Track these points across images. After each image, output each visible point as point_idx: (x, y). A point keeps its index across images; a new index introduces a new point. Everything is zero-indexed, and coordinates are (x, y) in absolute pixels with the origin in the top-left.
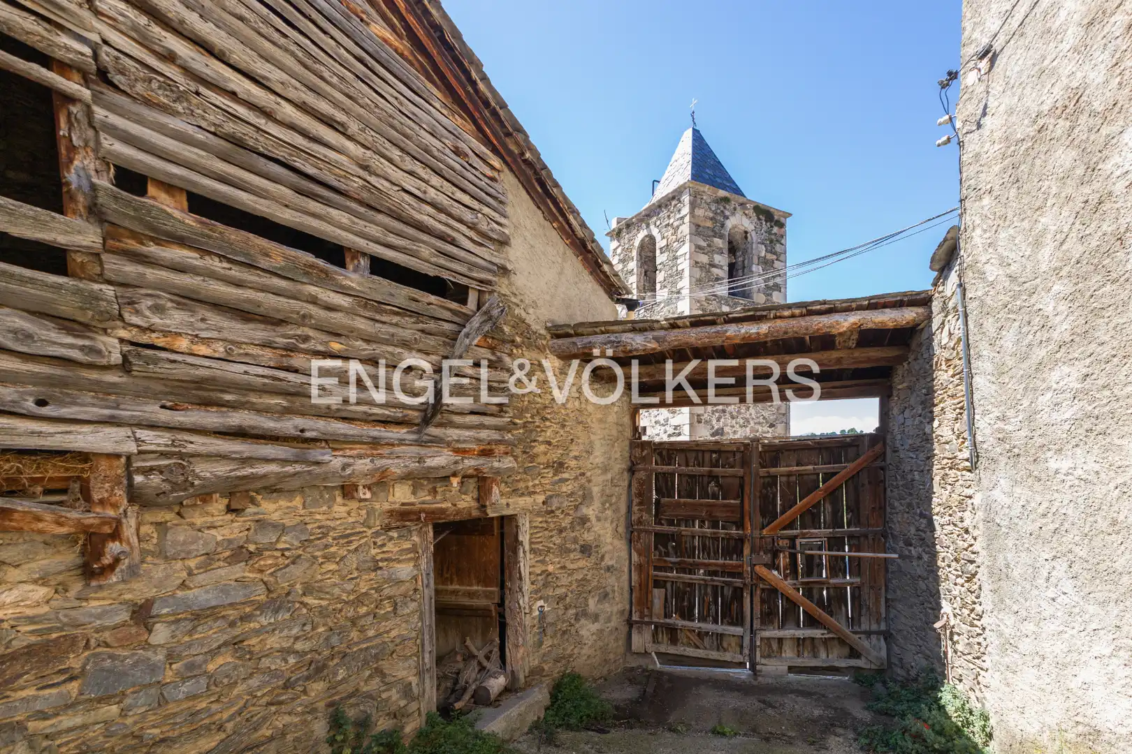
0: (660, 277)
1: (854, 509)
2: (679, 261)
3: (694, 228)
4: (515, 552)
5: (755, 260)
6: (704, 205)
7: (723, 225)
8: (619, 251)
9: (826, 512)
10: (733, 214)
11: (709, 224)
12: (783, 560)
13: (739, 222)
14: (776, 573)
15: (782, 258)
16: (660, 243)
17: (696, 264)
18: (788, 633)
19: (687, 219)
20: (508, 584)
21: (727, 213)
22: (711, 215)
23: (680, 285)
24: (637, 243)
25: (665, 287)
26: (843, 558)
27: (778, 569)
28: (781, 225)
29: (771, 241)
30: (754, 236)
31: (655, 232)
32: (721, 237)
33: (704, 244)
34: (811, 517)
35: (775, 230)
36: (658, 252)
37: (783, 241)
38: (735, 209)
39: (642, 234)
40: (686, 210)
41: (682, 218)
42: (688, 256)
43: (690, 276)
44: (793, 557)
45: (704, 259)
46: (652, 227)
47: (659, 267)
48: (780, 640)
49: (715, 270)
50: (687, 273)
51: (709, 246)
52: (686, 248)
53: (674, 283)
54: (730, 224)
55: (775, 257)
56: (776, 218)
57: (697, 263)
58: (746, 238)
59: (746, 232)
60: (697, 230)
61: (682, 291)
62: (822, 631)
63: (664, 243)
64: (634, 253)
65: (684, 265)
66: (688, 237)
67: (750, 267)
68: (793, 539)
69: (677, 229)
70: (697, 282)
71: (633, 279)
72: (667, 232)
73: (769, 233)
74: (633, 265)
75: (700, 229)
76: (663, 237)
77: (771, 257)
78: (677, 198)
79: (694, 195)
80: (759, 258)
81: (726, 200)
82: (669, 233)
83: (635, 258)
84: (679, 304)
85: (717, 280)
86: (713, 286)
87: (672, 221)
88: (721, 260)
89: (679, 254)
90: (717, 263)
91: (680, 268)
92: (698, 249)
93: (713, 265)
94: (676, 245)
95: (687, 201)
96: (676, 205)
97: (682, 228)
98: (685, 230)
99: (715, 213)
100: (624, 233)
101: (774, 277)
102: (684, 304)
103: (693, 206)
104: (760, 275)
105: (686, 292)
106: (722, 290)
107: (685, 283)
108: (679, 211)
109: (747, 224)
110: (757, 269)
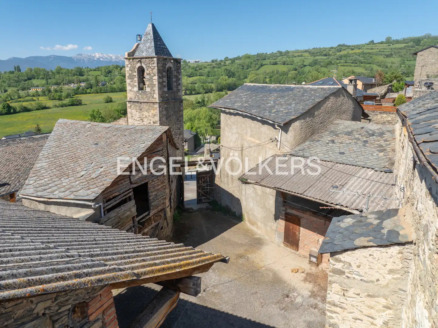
0: (147, 83)
2: (154, 81)
3: (158, 70)
5: (174, 76)
6: (160, 62)
7: (165, 68)
8: (129, 66)
10: (168, 63)
11: (162, 68)
13: (169, 65)
15: (180, 74)
16: (146, 72)
17: (159, 83)
19: (156, 68)
21: (166, 63)
22: (162, 65)
23: (154, 89)
24: (137, 67)
25: (149, 87)
28: (180, 63)
29: (178, 69)
30: (173, 69)
31: (144, 66)
32: (165, 72)
33: (161, 75)
36: (145, 74)
37: (180, 69)
38: (168, 61)
39: (139, 65)
40: (155, 65)
42: (157, 80)
45: (161, 80)
46: (143, 64)
47: (146, 79)
49: (164, 83)
50: (157, 86)
52: (156, 77)
53: (153, 87)
54: (167, 67)
56: (179, 61)
57: (159, 82)
59: (171, 68)
61: (155, 91)
62: (206, 197)
63: (148, 72)
64: (136, 70)
65: (156, 83)
66: (157, 74)
69: (153, 69)
70: (160, 89)
71: (136, 79)
72: (149, 68)
73: (177, 66)
74: (136, 74)
75: (160, 71)
76: (147, 70)
77: (178, 74)
78: (152, 59)
79: (158, 60)
80: (175, 75)
81: (166, 59)
82: (150, 69)
83: (136, 72)
84: (155, 95)
85: (165, 86)
86: (163, 89)
87: (150, 66)
88: (165, 79)
89: (154, 78)
90: (164, 80)
91: (154, 83)
92: (159, 77)
93: (163, 82)
94: (152, 75)
95: (156, 62)
96: (152, 61)
97: (154, 70)
98: (156, 71)
99: (163, 64)
100: (131, 60)
101: (178, 81)
102: (156, 96)
103: (158, 63)
104: (175, 81)
105: (157, 92)
106: (166, 89)
107: (156, 89)
108: (153, 64)
109: (171, 65)
110: (174, 80)
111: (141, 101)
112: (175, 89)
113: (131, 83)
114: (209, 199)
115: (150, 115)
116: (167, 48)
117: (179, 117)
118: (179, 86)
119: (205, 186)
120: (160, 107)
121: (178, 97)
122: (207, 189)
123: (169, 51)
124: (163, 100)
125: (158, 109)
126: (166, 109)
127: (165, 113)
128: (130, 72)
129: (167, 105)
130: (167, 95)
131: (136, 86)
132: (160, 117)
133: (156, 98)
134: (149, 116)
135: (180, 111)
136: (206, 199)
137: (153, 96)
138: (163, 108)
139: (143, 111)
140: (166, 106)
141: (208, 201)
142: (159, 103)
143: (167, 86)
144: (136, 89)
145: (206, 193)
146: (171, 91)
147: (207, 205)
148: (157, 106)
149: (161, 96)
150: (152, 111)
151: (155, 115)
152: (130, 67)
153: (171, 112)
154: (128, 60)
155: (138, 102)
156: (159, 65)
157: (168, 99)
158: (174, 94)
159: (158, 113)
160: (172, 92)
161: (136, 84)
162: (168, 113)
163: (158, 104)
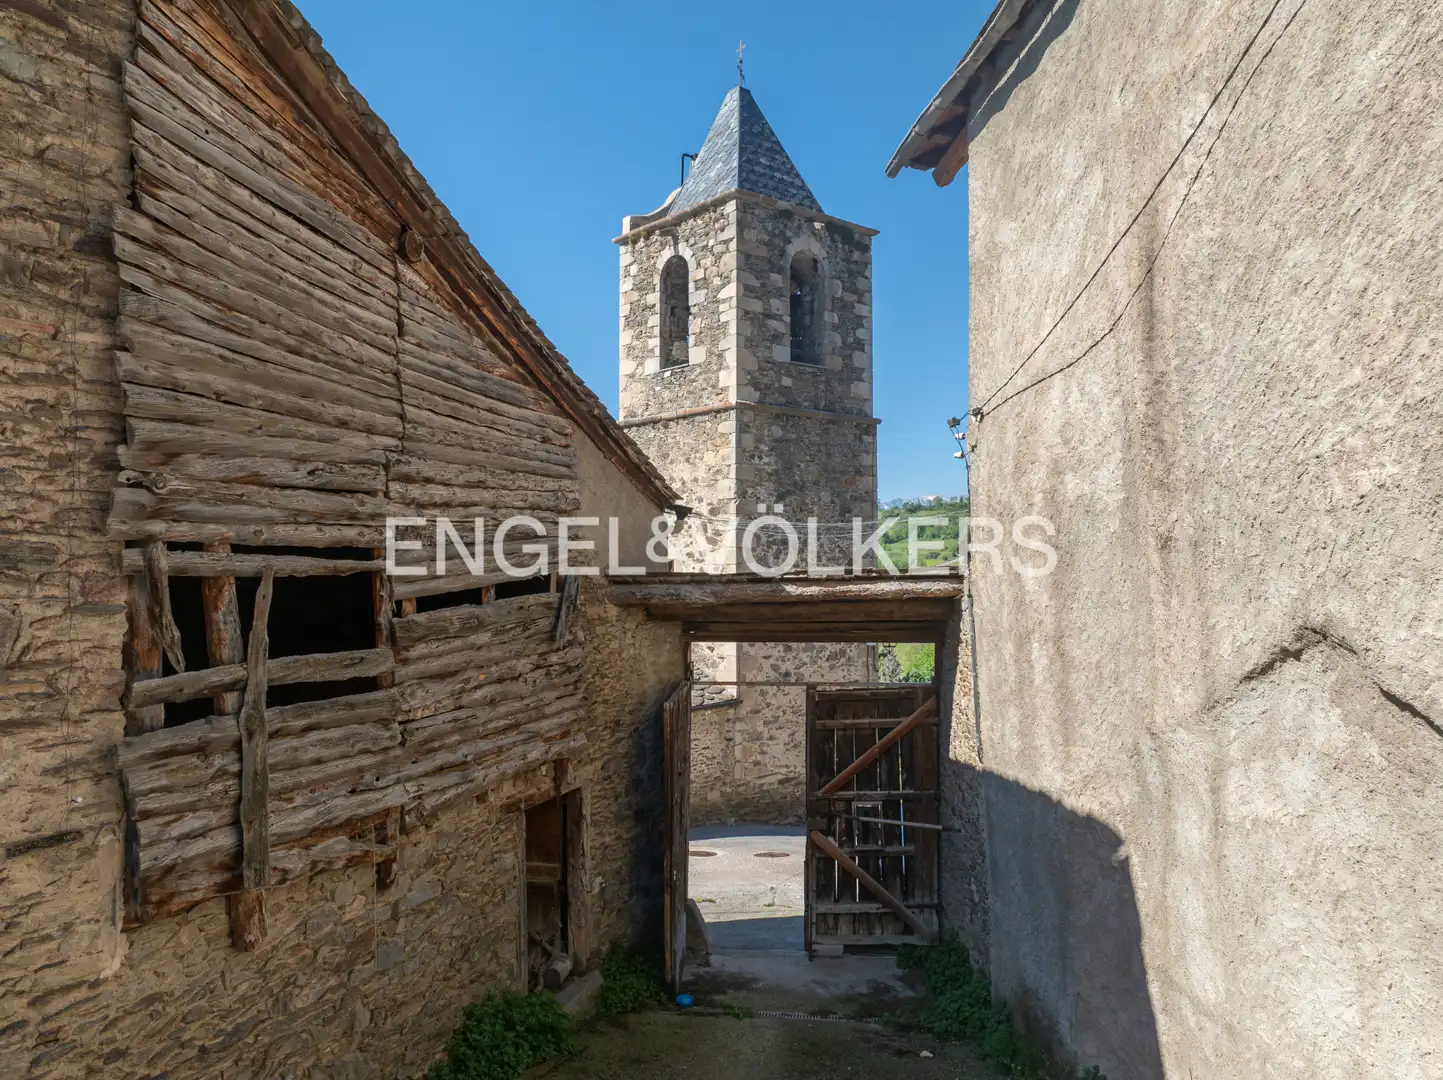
0: (695, 325)
1: (909, 768)
2: (722, 307)
3: (742, 257)
4: (579, 826)
5: (828, 303)
6: (756, 223)
7: (783, 253)
8: (634, 269)
9: (881, 770)
10: (797, 235)
11: (764, 252)
12: (839, 825)
13: (804, 245)
14: (831, 839)
15: (865, 299)
16: (695, 274)
17: (744, 315)
18: (843, 907)
19: (733, 246)
20: (571, 860)
21: (789, 234)
22: (767, 238)
23: (722, 345)
24: (660, 265)
25: (702, 342)
26: (899, 826)
27: (834, 835)
28: (865, 248)
29: (851, 273)
30: (825, 267)
31: (686, 252)
32: (780, 271)
33: (756, 283)
34: (866, 778)
35: (856, 256)
36: (691, 286)
37: (867, 274)
38: (799, 227)
39: (668, 253)
40: (731, 232)
41: (726, 242)
42: (734, 302)
43: (738, 334)
44: (849, 823)
45: (756, 306)
46: (681, 246)
47: (693, 310)
48: (837, 916)
49: (772, 323)
50: (733, 329)
51: (763, 285)
52: (731, 291)
53: (715, 341)
54: (792, 250)
55: (855, 297)
56: (857, 236)
57: (747, 313)
58: (815, 268)
59: (815, 261)
60: (746, 262)
61: (726, 355)
62: (877, 905)
63: (700, 274)
64: (657, 280)
65: (729, 315)
66: (734, 273)
67: (821, 315)
68: (849, 801)
69: (718, 257)
70: (746, 344)
71: (654, 320)
72: (705, 257)
73: (847, 260)
74: (654, 298)
75: (752, 260)
76: (699, 265)
77: (851, 298)
78: (719, 210)
79: (743, 209)
80: (834, 299)
81: (787, 215)
82: (708, 261)
83: (658, 288)
84: (722, 374)
85: (776, 338)
86: (769, 348)
87: (711, 243)
88: (780, 306)
89: (722, 295)
90: (774, 311)
91: (723, 318)
92: (746, 291)
93: (768, 315)
94: (717, 281)
95: (733, 218)
96: (717, 220)
97: (725, 258)
98: (730, 260)
99: (773, 235)
100: (641, 243)
101: (854, 329)
102: (729, 378)
103: (741, 225)
104: (835, 328)
105: (731, 358)
106: (782, 353)
107: (730, 344)
108: (722, 230)
109: (816, 249)
110: (831, 317)
111: (665, 415)
112: (834, 362)
113: (635, 343)
114: (908, 929)
115: (701, 473)
116: (803, 187)
117: (854, 499)
118: (857, 354)
119: (873, 812)
120: (742, 429)
121: (848, 404)
122: (891, 835)
123: (814, 201)
124: (760, 402)
125: (733, 438)
126: (779, 446)
127: (769, 463)
128: (635, 296)
129: (783, 428)
130: (787, 382)
131: (652, 351)
132: (739, 481)
133: (725, 389)
134: (696, 480)
135: (858, 472)
136: (880, 916)
137: (718, 381)
138: (759, 440)
139: (671, 463)
140: (777, 432)
141: (897, 940)
142: (740, 408)
143: (788, 339)
144: (652, 365)
145: (889, 870)
146: (809, 368)
147: (886, 970)
148: (728, 425)
149: (749, 378)
150: (710, 458)
151: (718, 472)
152: (634, 276)
153: (807, 469)
154: (630, 248)
155: (654, 422)
156: (751, 235)
157: (793, 404)
158: (827, 382)
159: (733, 461)
160: (815, 375)
161: (655, 343)
162: (788, 467)
163: (733, 414)
